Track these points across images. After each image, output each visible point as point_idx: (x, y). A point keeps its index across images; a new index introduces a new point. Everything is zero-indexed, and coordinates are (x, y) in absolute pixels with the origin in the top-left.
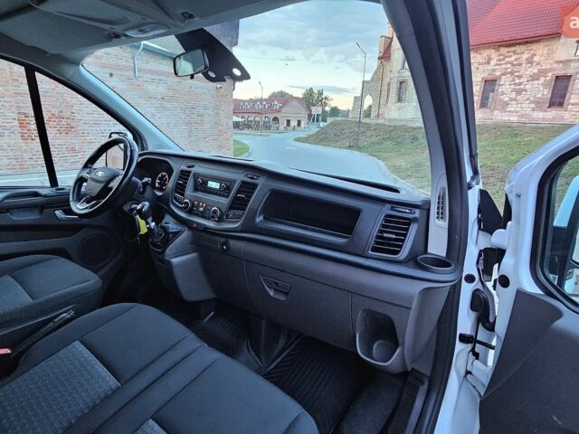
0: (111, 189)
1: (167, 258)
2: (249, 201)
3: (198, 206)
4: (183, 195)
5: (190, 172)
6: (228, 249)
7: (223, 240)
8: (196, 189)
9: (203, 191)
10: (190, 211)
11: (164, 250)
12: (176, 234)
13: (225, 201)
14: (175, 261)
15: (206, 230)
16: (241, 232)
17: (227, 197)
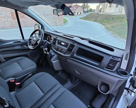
2: (72, 50)
3: (59, 49)
4: (55, 45)
5: (57, 39)
6: (67, 61)
8: (58, 44)
9: (60, 45)
10: (57, 50)
13: (66, 49)
16: (70, 57)
17: (67, 47)
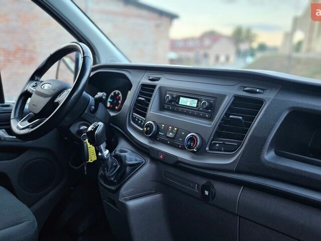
0: (58, 104)
1: (121, 200)
3: (166, 130)
4: (144, 115)
5: (154, 86)
7: (203, 181)
8: (162, 108)
9: (173, 111)
10: (154, 138)
11: (119, 189)
12: (135, 167)
13: (209, 126)
14: (131, 204)
15: (178, 164)
17: (211, 119)
